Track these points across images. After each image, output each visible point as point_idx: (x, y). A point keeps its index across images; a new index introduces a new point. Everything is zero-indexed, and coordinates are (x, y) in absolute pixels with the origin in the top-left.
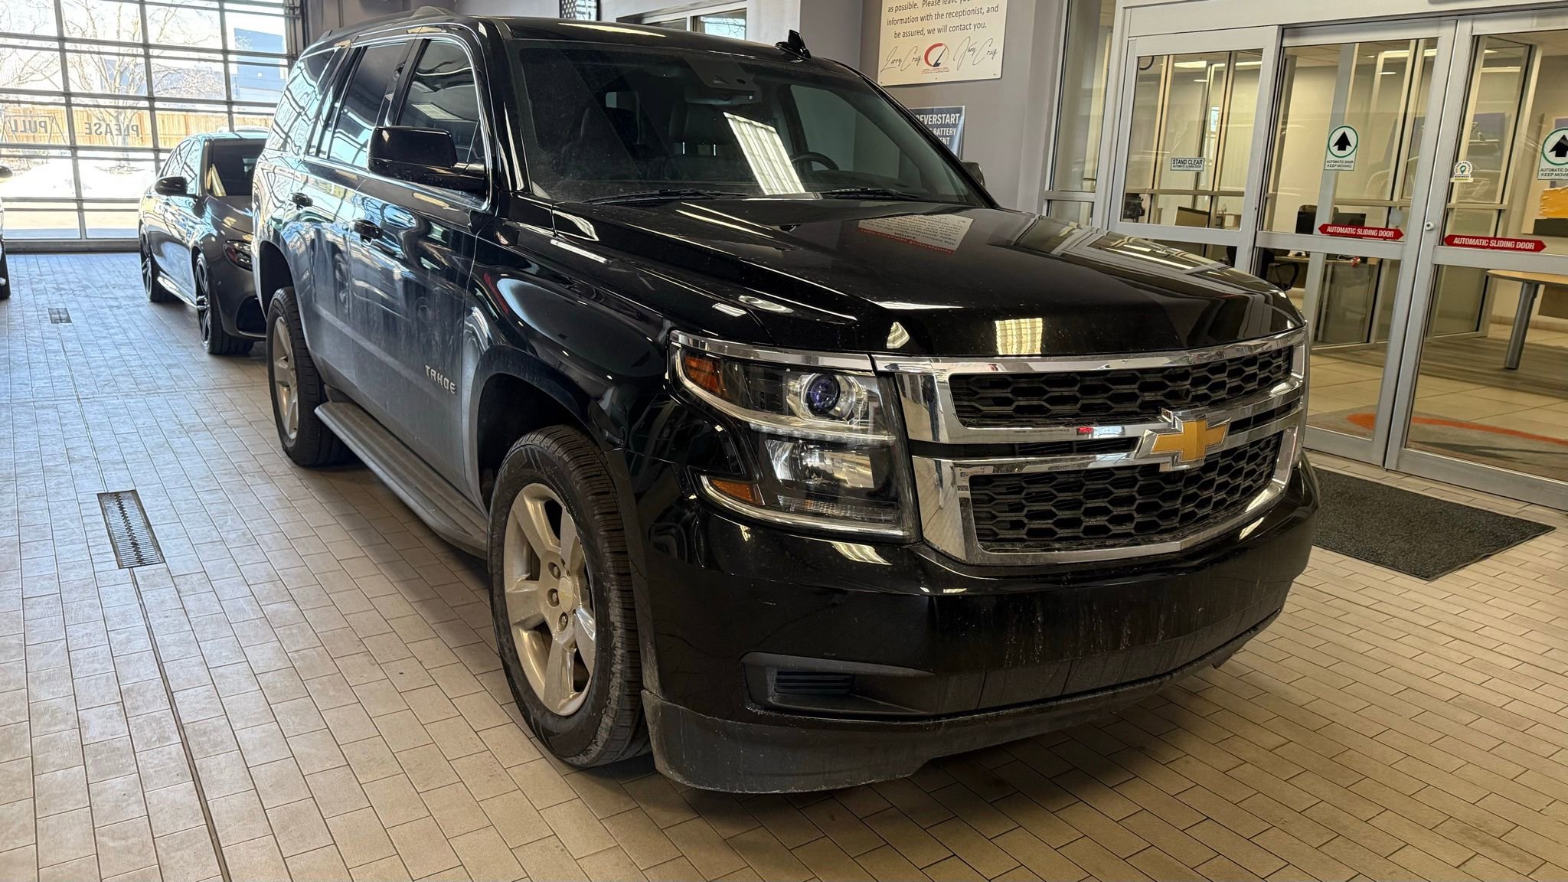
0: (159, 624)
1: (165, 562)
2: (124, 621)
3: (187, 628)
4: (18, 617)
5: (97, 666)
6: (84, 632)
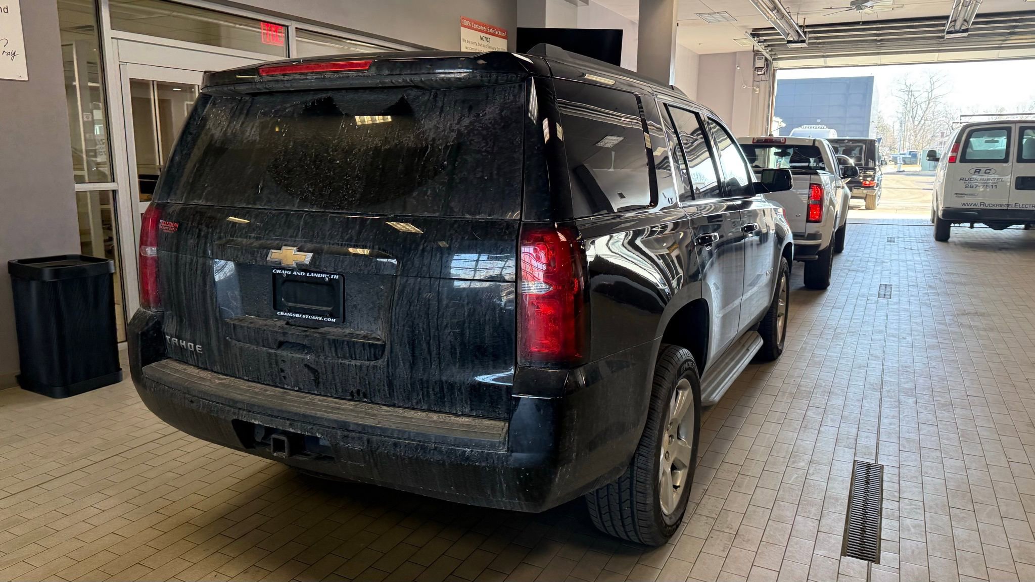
0: (874, 427)
1: (855, 461)
2: (889, 433)
3: (862, 421)
4: (945, 454)
5: (907, 419)
6: (910, 434)
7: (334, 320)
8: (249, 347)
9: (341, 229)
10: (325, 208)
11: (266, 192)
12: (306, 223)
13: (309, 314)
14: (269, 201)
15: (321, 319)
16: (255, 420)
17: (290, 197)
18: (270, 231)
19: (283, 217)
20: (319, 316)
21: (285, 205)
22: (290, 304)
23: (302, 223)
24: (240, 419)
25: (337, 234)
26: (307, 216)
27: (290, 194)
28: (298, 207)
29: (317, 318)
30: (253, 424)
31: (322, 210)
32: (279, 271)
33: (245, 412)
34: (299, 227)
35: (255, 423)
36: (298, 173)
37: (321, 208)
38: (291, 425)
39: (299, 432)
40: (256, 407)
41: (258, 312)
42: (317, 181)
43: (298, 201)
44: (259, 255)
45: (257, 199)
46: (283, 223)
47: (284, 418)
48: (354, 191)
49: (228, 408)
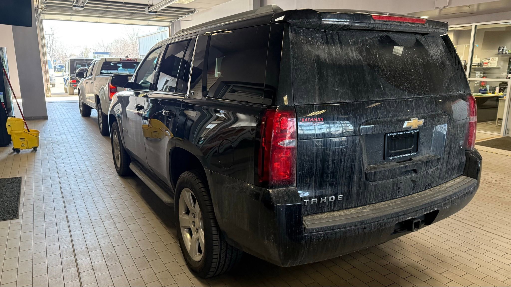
7: (415, 153)
8: (382, 183)
9: (430, 105)
10: (420, 95)
11: (387, 90)
12: (415, 104)
13: (404, 154)
14: (392, 95)
15: (410, 154)
16: (408, 218)
17: (402, 91)
18: (400, 111)
19: (403, 103)
20: (409, 153)
21: (401, 96)
22: (392, 152)
23: (414, 104)
24: (400, 221)
25: (429, 108)
26: (415, 100)
27: (401, 90)
28: (408, 96)
29: (408, 155)
30: (408, 220)
31: (419, 96)
32: (391, 134)
33: (402, 217)
34: (413, 107)
35: (408, 219)
36: (398, 78)
37: (418, 95)
38: (425, 211)
39: (429, 212)
40: (410, 210)
41: (375, 162)
42: (409, 82)
43: (406, 93)
44: (398, 126)
45: (384, 94)
46: (405, 105)
47: (421, 209)
48: (426, 85)
49: (391, 220)
